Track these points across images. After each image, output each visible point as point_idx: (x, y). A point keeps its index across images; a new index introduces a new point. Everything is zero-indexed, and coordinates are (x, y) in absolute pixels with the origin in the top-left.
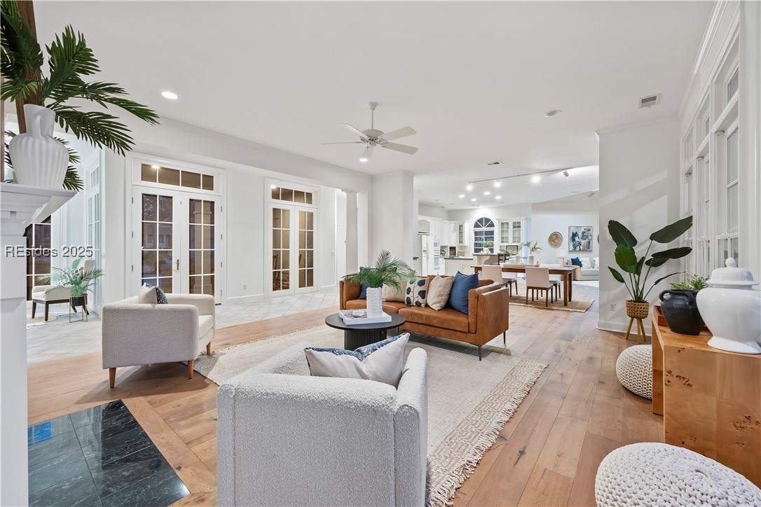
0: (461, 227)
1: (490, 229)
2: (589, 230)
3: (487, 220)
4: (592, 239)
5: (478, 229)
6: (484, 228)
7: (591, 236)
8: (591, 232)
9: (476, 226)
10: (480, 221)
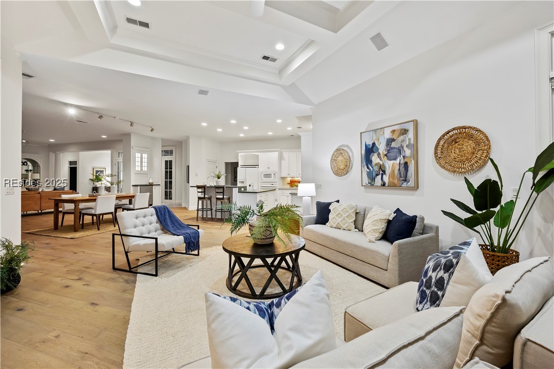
2: (406, 131)
7: (411, 146)
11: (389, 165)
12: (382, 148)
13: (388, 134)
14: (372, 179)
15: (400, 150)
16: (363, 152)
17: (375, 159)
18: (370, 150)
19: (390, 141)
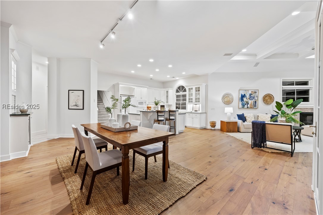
0: (167, 92)
1: (184, 93)
2: (256, 92)
3: (183, 87)
4: (258, 99)
5: (178, 94)
6: (181, 93)
7: (257, 97)
8: (257, 93)
9: (177, 91)
10: (179, 88)
11: (250, 102)
12: (248, 96)
13: (250, 92)
14: (243, 106)
15: (254, 98)
16: (240, 96)
17: (245, 99)
18: (243, 96)
19: (250, 95)
